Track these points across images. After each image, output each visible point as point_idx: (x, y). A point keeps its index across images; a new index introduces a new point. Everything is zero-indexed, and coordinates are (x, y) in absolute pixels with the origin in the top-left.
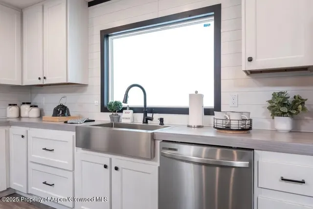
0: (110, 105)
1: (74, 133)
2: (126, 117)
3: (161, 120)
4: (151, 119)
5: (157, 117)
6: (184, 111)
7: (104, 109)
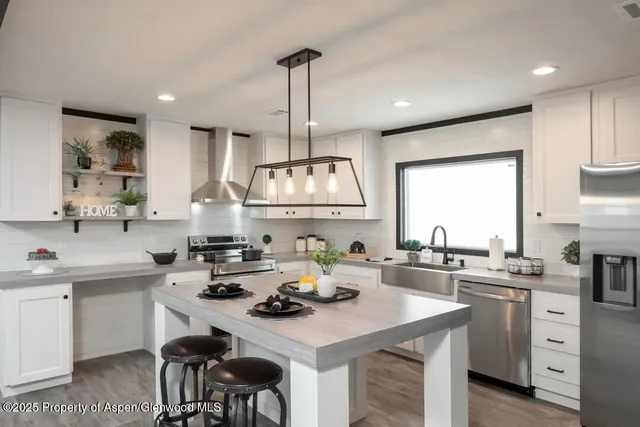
0: (408, 243)
1: (380, 271)
2: (425, 257)
3: (462, 262)
4: (452, 260)
5: (458, 257)
7: (400, 246)
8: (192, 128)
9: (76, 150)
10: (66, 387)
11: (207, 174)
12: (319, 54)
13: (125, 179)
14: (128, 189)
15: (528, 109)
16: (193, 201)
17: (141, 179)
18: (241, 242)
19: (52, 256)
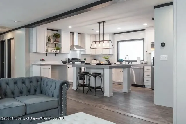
2: (124, 62)
3: (132, 63)
4: (130, 63)
5: (131, 62)
7: (118, 61)
8: (70, 32)
12: (105, 22)
13: (55, 44)
14: (57, 46)
15: (144, 30)
17: (60, 44)
18: (79, 60)
19: (45, 60)
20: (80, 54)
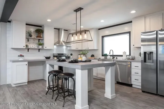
0: (104, 55)
2: (108, 57)
3: (117, 58)
4: (114, 58)
5: (116, 57)
6: (122, 56)
7: (103, 55)
8: (54, 28)
9: (28, 33)
10: (26, 85)
11: (58, 39)
12: (83, 9)
13: (39, 40)
14: (40, 42)
15: (131, 22)
16: (54, 45)
17: (43, 40)
18: (65, 55)
19: (23, 56)
20: (66, 49)
